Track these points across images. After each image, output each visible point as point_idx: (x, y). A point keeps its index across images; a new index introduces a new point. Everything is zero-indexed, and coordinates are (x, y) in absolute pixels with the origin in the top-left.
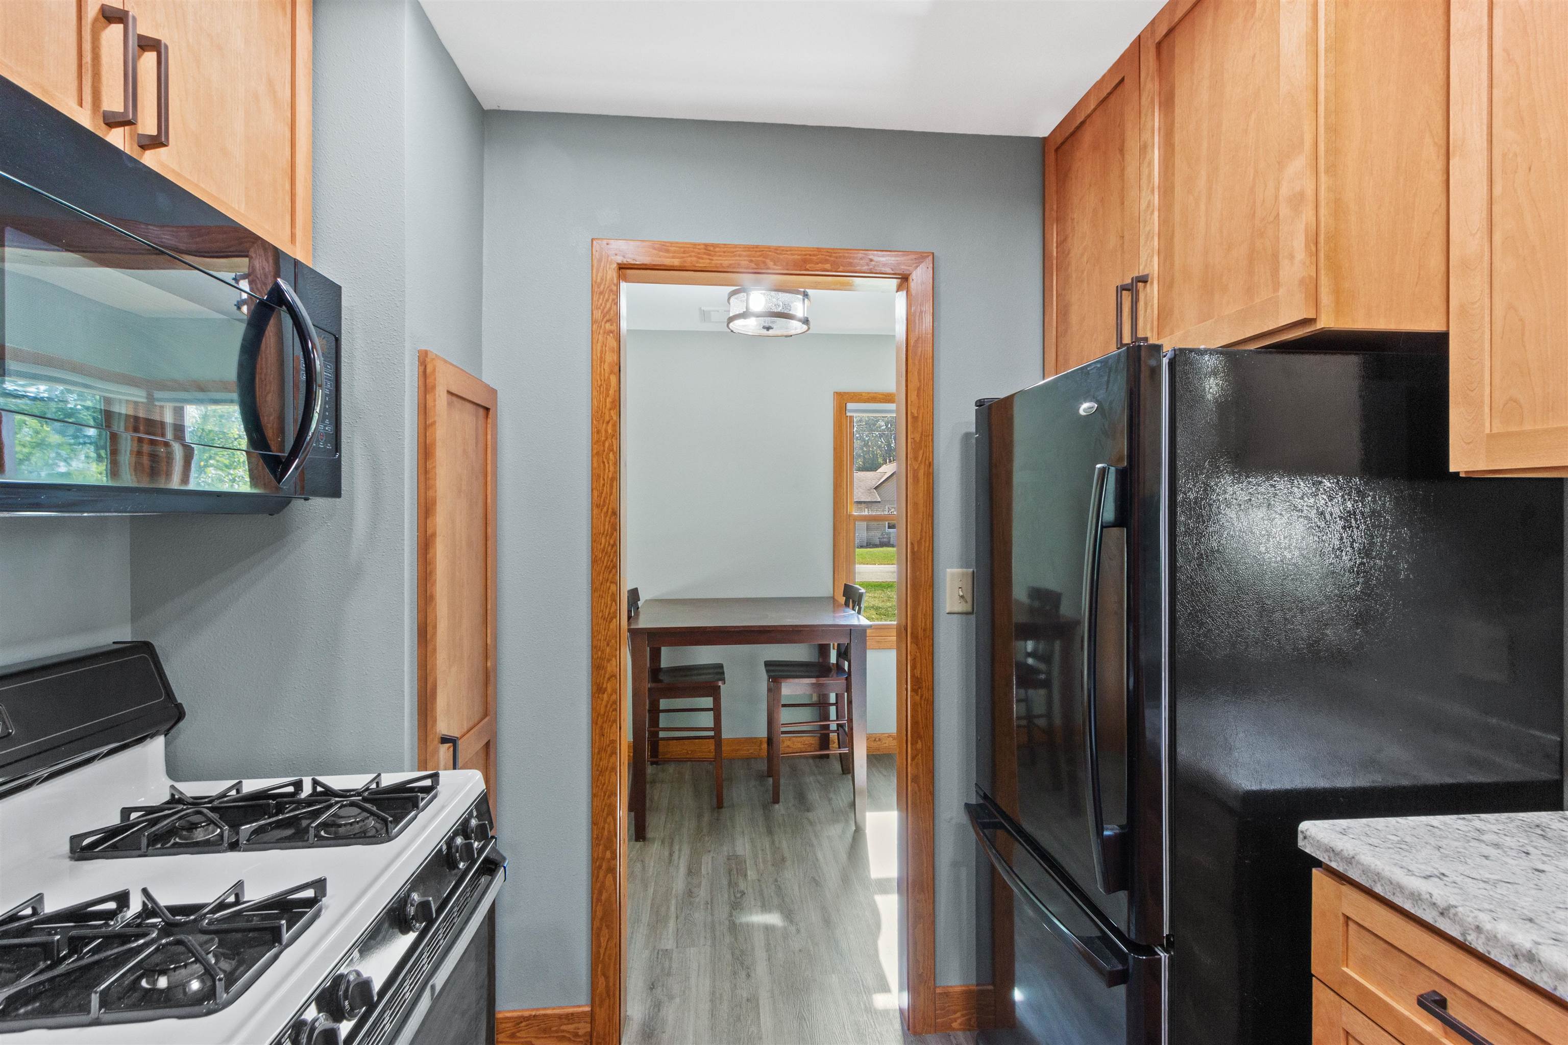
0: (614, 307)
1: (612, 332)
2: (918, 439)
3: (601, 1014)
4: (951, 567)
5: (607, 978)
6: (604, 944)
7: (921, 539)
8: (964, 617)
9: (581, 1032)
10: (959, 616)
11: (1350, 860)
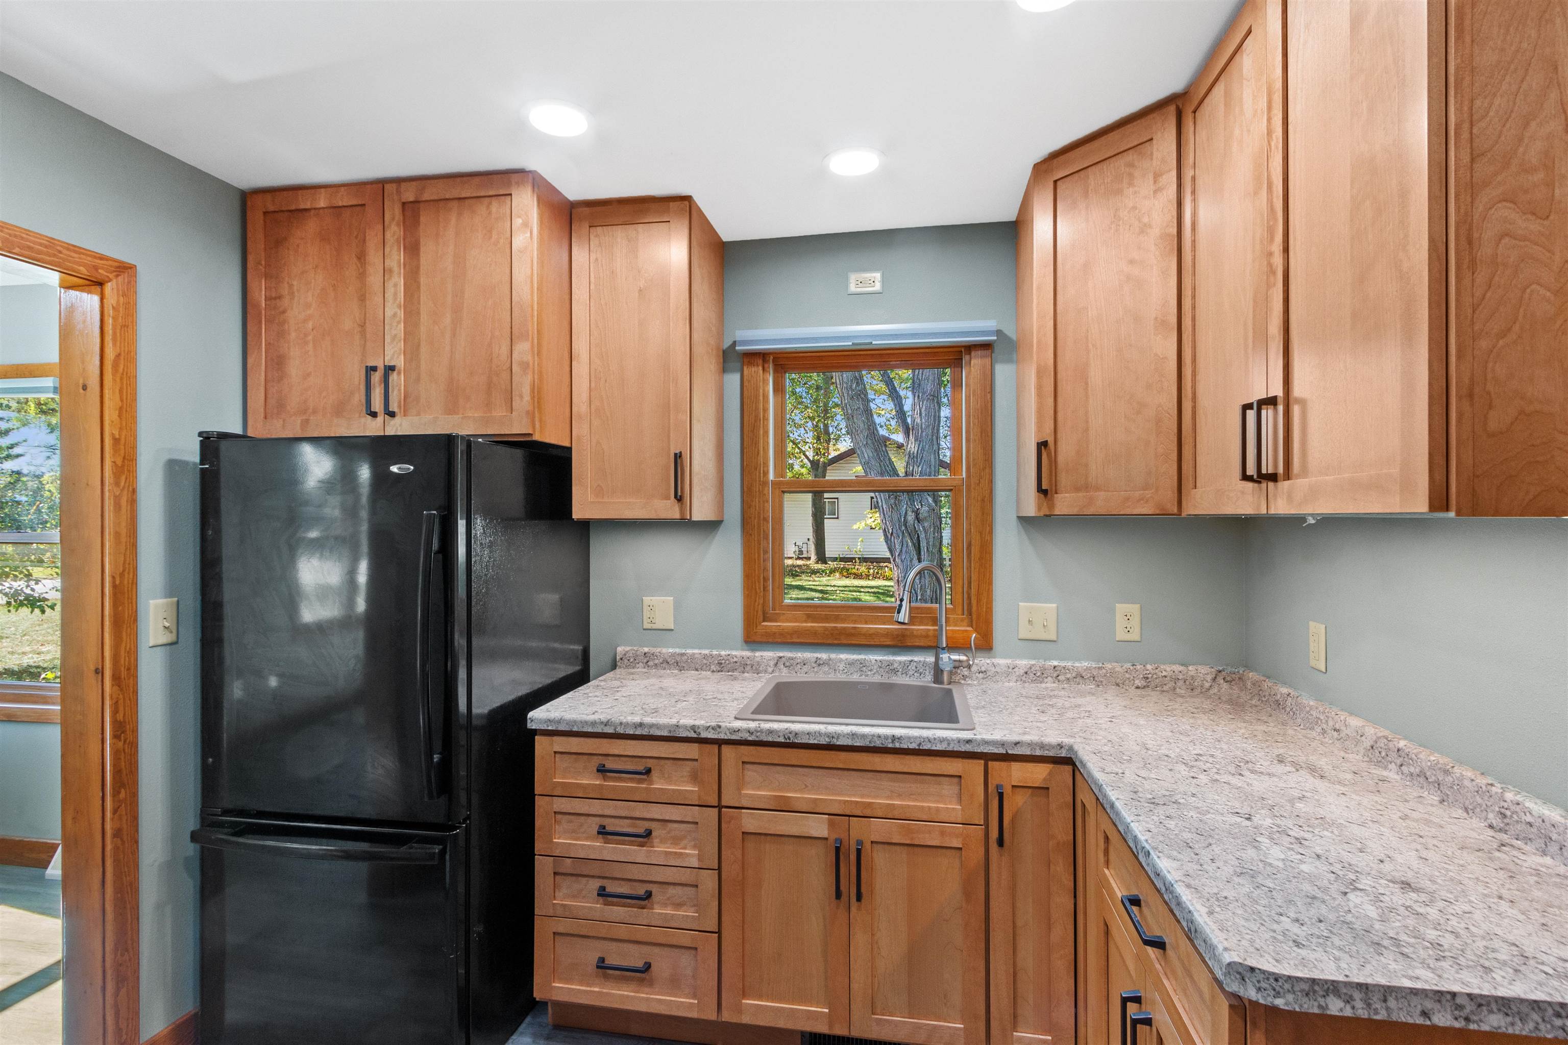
4: (155, 598)
7: (124, 571)
8: (168, 647)
11: (559, 721)
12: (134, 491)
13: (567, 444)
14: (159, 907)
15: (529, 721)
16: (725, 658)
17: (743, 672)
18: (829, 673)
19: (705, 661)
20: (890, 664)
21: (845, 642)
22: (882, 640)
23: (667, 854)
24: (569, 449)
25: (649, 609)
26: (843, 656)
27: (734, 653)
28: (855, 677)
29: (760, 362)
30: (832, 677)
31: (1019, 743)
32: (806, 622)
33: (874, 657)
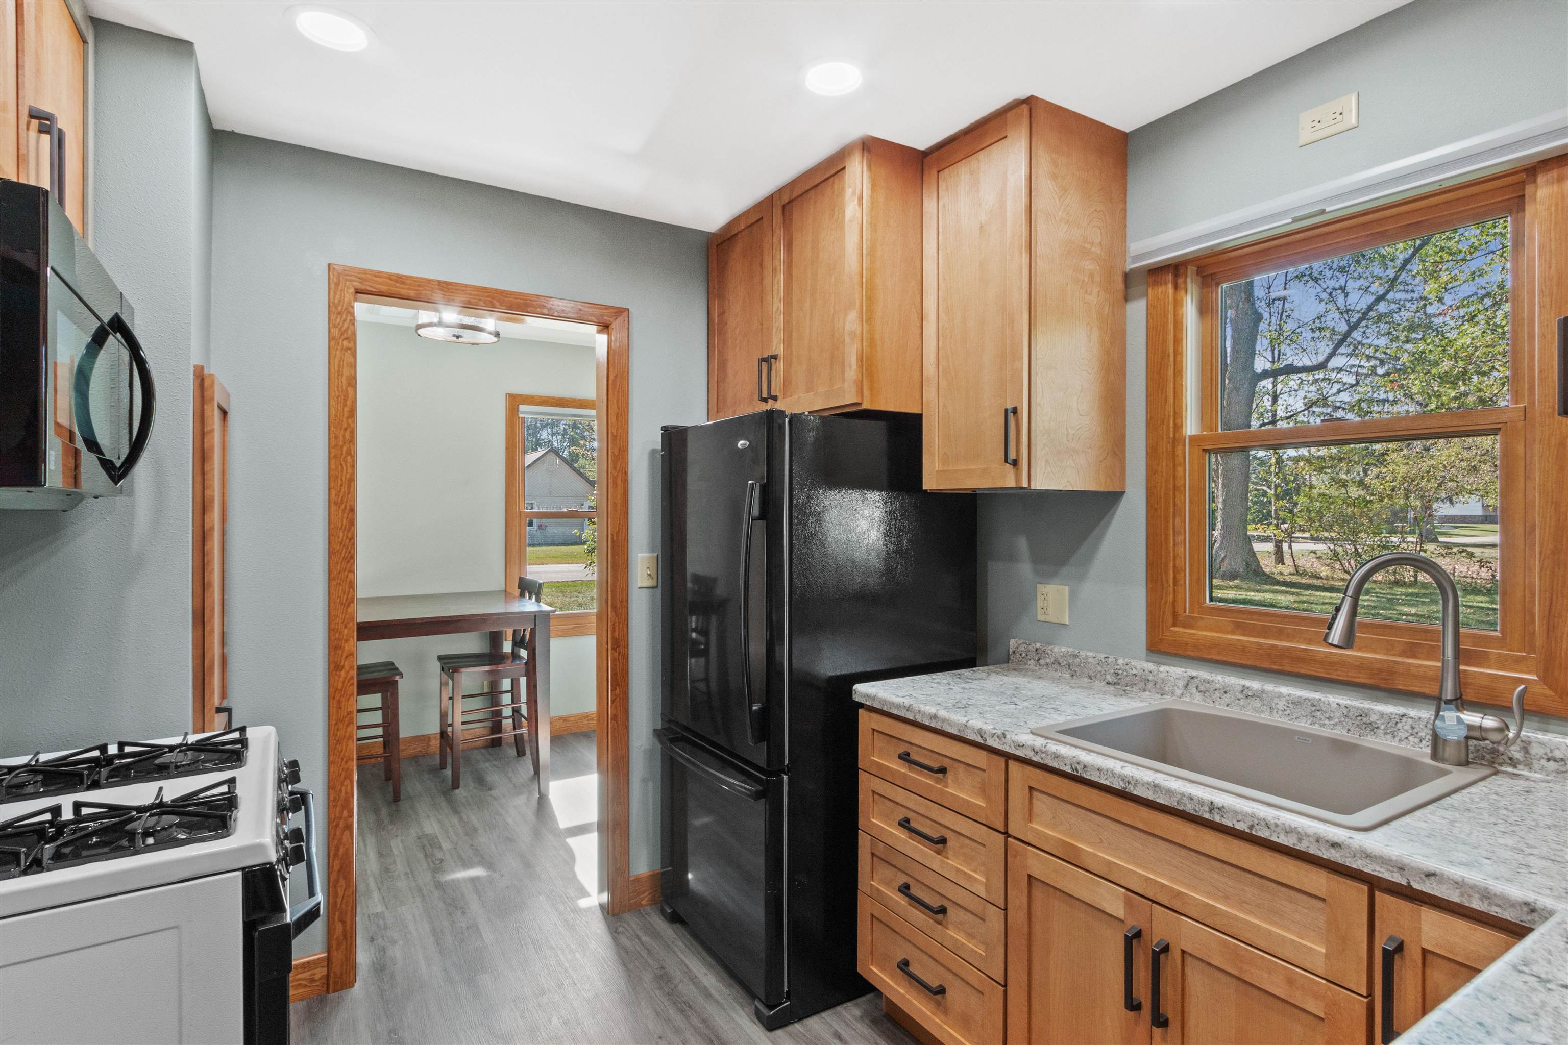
0: (351, 327)
1: (349, 349)
2: (616, 453)
3: (338, 956)
4: (641, 552)
5: (343, 922)
6: (341, 894)
7: (619, 530)
8: (651, 590)
9: (317, 977)
10: (648, 590)
12: (626, 473)
13: (916, 410)
14: (644, 780)
15: (854, 693)
16: (1124, 668)
17: (1144, 690)
18: (1262, 712)
19: (1099, 668)
20: (1363, 714)
21: (1288, 669)
22: (1350, 674)
23: (958, 870)
24: (919, 417)
25: (1043, 597)
26: (1284, 690)
27: (1134, 663)
28: (1303, 725)
29: (1170, 277)
30: (1265, 718)
31: (1434, 874)
32: (1233, 633)
33: (1335, 699)
